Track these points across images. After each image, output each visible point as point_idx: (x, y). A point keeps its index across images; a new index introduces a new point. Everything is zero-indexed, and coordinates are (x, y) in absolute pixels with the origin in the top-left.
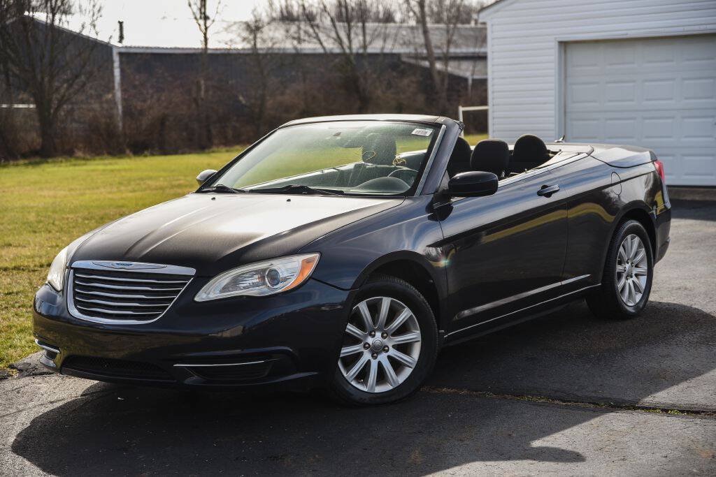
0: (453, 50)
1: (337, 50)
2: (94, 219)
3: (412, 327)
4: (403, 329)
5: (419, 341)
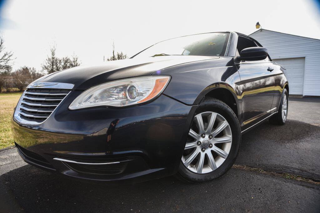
3: (226, 132)
5: (230, 142)
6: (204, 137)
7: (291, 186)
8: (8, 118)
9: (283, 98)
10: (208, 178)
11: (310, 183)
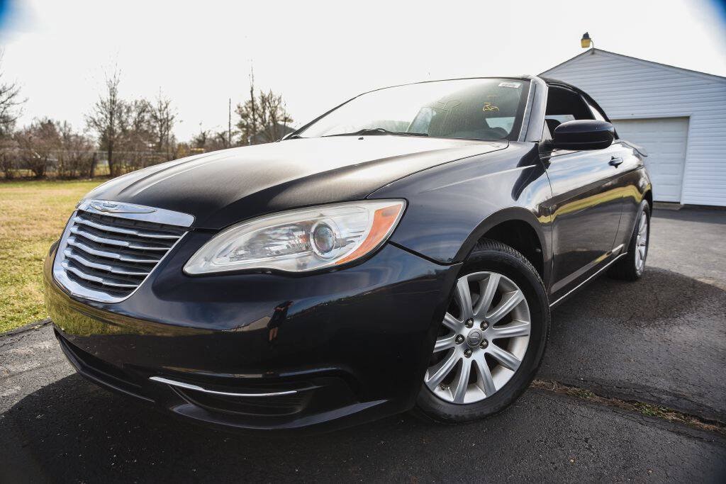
5: (527, 335)
6: (470, 326)
7: (652, 434)
8: (17, 249)
9: (639, 221)
10: (477, 413)
11: (694, 427)
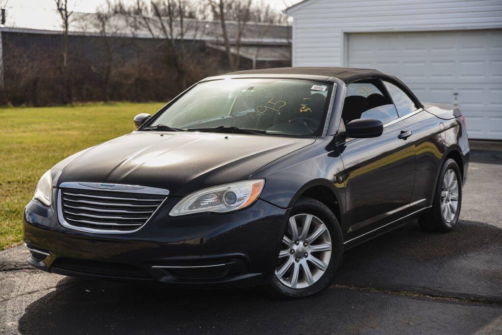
0: (243, 40)
1: (162, 36)
2: (4, 151)
3: (325, 239)
4: (319, 241)
5: (330, 250)
6: (298, 244)
9: (444, 177)
10: (304, 294)
